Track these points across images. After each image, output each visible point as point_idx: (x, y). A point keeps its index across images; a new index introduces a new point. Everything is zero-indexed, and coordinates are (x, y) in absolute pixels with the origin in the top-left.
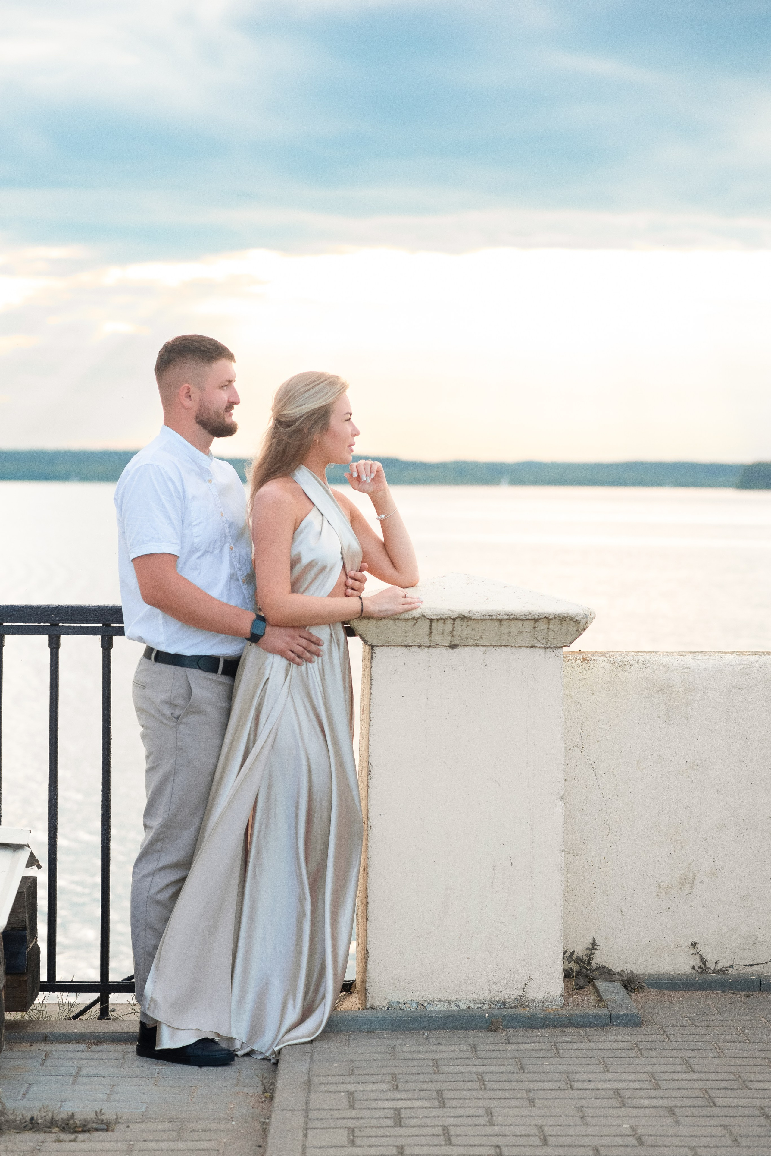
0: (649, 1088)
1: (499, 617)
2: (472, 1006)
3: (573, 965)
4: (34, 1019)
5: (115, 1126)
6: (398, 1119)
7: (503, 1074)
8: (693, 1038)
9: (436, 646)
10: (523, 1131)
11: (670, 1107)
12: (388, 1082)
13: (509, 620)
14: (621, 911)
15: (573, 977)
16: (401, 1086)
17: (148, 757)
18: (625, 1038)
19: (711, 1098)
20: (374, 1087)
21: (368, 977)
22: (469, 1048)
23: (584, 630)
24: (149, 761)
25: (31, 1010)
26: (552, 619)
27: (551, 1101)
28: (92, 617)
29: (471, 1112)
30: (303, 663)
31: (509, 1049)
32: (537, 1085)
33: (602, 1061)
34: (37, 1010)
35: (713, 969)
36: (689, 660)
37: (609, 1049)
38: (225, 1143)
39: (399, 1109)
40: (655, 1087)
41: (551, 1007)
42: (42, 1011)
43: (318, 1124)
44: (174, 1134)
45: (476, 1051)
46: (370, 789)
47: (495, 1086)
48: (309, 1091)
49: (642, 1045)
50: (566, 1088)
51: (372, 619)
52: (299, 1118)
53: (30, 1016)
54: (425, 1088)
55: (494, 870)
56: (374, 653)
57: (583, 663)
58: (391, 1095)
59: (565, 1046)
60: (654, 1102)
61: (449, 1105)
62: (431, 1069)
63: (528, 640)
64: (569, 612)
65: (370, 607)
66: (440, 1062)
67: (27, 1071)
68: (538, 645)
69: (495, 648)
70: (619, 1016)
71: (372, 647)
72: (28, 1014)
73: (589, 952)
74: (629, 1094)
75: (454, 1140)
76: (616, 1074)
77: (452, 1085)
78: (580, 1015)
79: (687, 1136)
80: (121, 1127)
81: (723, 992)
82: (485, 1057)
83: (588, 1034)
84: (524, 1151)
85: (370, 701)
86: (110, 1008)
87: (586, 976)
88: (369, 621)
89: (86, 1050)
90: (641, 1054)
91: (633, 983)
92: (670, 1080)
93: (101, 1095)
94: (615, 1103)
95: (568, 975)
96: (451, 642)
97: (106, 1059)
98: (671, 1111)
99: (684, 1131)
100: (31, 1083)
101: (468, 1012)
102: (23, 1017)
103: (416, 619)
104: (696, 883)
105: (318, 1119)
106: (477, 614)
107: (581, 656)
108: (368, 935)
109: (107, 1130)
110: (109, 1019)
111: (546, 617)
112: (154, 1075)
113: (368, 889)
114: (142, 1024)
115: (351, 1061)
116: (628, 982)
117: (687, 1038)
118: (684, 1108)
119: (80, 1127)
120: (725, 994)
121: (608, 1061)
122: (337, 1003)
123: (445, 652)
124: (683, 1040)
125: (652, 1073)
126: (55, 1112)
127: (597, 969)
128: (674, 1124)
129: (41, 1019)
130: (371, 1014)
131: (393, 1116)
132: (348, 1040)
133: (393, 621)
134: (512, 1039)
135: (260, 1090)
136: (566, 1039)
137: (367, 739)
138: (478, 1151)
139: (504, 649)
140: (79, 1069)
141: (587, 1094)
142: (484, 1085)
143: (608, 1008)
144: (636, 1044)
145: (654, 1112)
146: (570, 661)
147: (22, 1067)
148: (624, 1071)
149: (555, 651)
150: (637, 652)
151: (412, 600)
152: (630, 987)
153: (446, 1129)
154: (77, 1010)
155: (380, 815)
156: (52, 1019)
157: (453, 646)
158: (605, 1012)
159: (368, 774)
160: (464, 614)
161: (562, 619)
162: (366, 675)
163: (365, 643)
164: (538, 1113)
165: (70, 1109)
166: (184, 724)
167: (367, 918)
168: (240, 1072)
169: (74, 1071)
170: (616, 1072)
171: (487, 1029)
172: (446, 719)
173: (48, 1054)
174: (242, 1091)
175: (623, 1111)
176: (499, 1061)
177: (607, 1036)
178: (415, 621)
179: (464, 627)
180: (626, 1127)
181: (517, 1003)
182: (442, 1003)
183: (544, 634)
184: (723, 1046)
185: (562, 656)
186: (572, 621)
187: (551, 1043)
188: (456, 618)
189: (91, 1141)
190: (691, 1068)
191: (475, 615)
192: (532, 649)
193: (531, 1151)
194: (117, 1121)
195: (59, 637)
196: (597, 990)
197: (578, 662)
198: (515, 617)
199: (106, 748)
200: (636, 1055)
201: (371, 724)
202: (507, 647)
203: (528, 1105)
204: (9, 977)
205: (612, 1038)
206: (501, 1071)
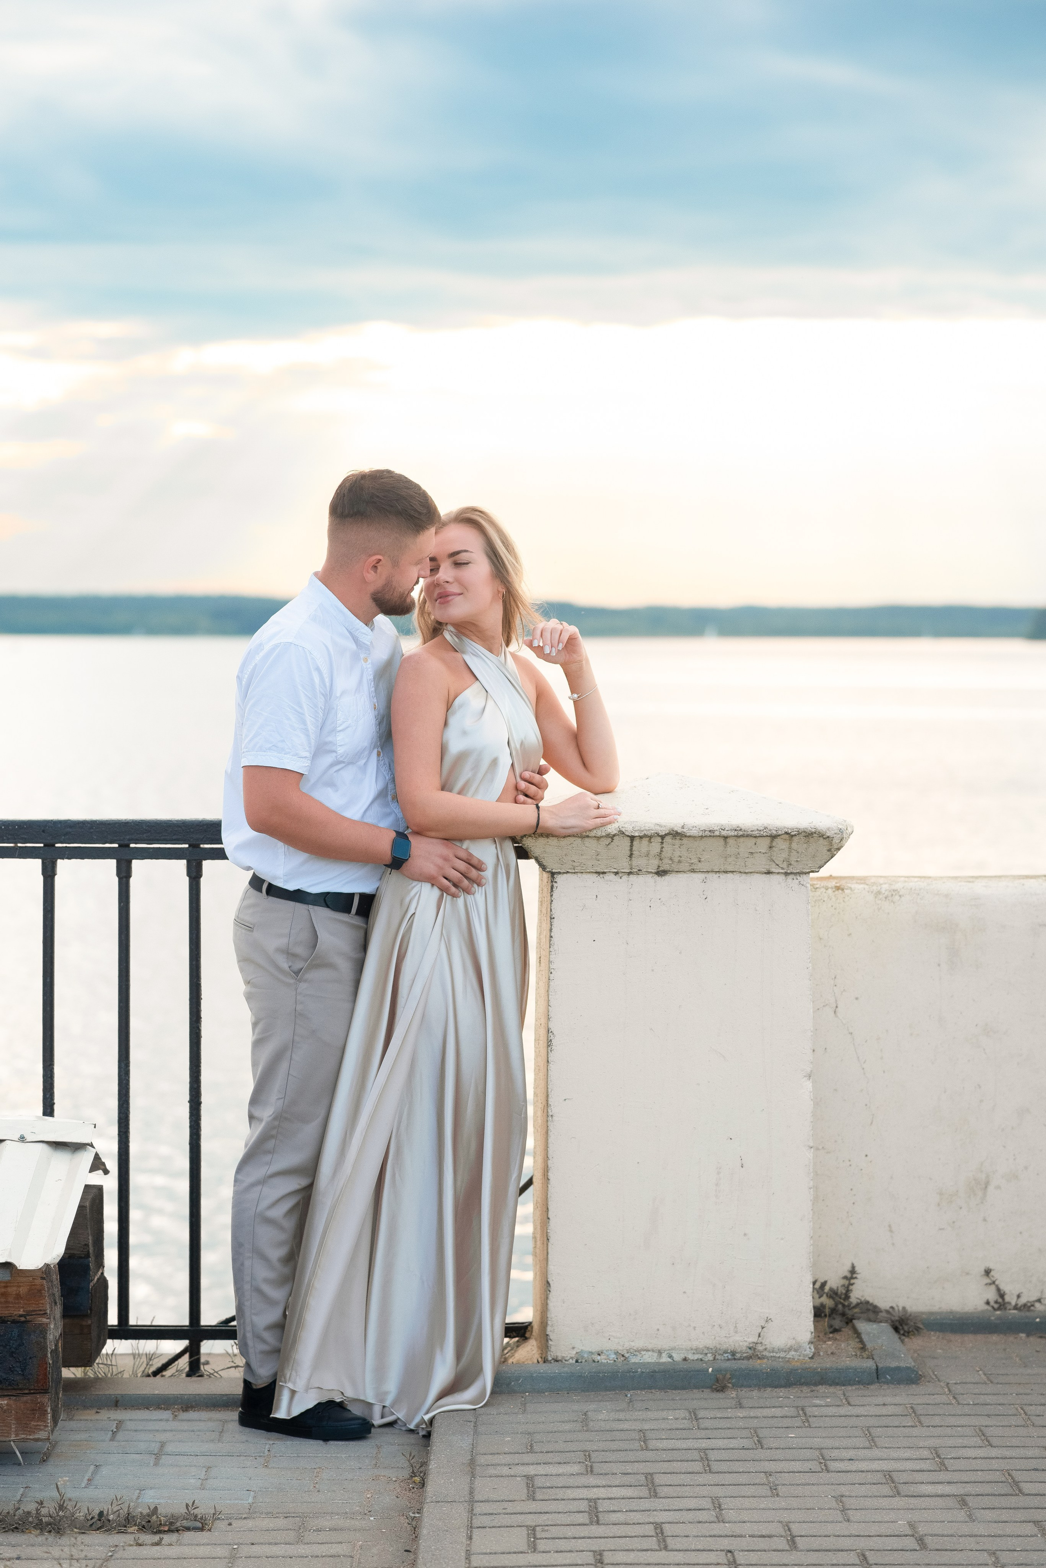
0: (932, 1469)
1: (724, 833)
2: (691, 1357)
3: (824, 1300)
4: (100, 1376)
5: (213, 1523)
6: (594, 1515)
7: (734, 1451)
8: (988, 1399)
9: (639, 872)
10: (764, 1529)
11: (961, 1495)
12: (579, 1462)
13: (737, 836)
14: (890, 1226)
15: (826, 1316)
16: (597, 1468)
17: (255, 1025)
18: (897, 1400)
19: (1016, 1483)
20: (561, 1469)
21: (549, 1319)
22: (687, 1415)
23: (839, 849)
24: (257, 1031)
25: (97, 1364)
26: (795, 835)
27: (800, 1488)
28: (175, 834)
29: (692, 1503)
30: (460, 894)
31: (741, 1415)
32: (780, 1466)
33: (866, 1432)
34: (105, 1365)
35: (1013, 1303)
36: (979, 888)
37: (876, 1416)
38: (361, 1547)
39: (596, 1500)
40: (940, 1468)
41: (796, 1358)
42: (112, 1365)
43: (486, 1520)
44: (292, 1534)
45: (697, 1419)
46: (550, 1065)
47: (724, 1467)
48: (473, 1476)
49: (920, 1410)
50: (820, 1470)
51: (553, 836)
52: (460, 1512)
53: (95, 1373)
54: (630, 1471)
55: (719, 1173)
56: (556, 882)
57: (836, 892)
58: (583, 1480)
59: (816, 1411)
60: (940, 1489)
61: (662, 1495)
62: (636, 1445)
63: (762, 863)
64: (817, 826)
65: (549, 821)
66: (649, 1435)
67: (92, 1448)
68: (777, 871)
69: (718, 875)
70: (889, 1370)
71: (553, 874)
72: (92, 1370)
73: (846, 1282)
74: (904, 1477)
75: (671, 1543)
76: (886, 1450)
77: (665, 1467)
78: (837, 1369)
79: (985, 1536)
80: (221, 1525)
81: (1028, 1336)
82: (709, 1428)
83: (847, 1395)
84: (765, 1558)
85: (550, 947)
86: (202, 1360)
87: (843, 1314)
88: (549, 840)
89: (171, 1419)
90: (920, 1422)
91: (907, 1324)
92: (959, 1458)
93: (192, 1481)
94: (886, 1490)
95: (819, 1313)
96: (659, 866)
97: (199, 1431)
98: (963, 1501)
99: (980, 1529)
100: (97, 1464)
101: (685, 1366)
102: (85, 1374)
103: (612, 837)
104: (991, 1188)
105: (485, 1514)
106: (694, 828)
107: (833, 883)
108: (549, 1263)
109: (202, 1529)
110: (201, 1376)
111: (786, 833)
112: (264, 1453)
113: (549, 1200)
114: (247, 1383)
115: (529, 1433)
116: (899, 1322)
117: (982, 1399)
118: (980, 1497)
119: (165, 1525)
120: (1032, 1339)
121: (876, 1432)
122: (507, 1353)
123: (650, 880)
124: (976, 1402)
125: (935, 1448)
126: (132, 1504)
127: (858, 1305)
128: (967, 1519)
129: (109, 1375)
130: (554, 1368)
131: (587, 1510)
132: (524, 1404)
133: (580, 839)
134: (745, 1402)
135: (406, 1473)
136: (817, 1402)
137: (547, 997)
138: (703, 1558)
139: (730, 875)
140: (163, 1445)
141: (849, 1477)
142: (709, 1466)
143: (873, 1359)
144: (912, 1408)
145: (940, 1502)
146: (817, 890)
147: (86, 1443)
148: (897, 1446)
149: (798, 878)
150: (908, 877)
151: (607, 812)
152: (903, 1329)
153: (659, 1527)
154: (157, 1364)
155: (565, 1100)
156: (124, 1376)
157: (661, 873)
158: (870, 1364)
159: (548, 1046)
160: (676, 829)
161: (809, 835)
162: (544, 911)
163: (543, 869)
164: (783, 1504)
165: (151, 1501)
166: (305, 981)
167: (548, 1239)
168: (378, 1447)
169: (155, 1447)
170: (886, 1448)
171: (711, 1387)
172: (653, 970)
173: (120, 1424)
174: (382, 1474)
175: (897, 1502)
176: (729, 1433)
177: (873, 1398)
178: (610, 840)
179: (677, 846)
180: (902, 1525)
181: (750, 1352)
182: (650, 1353)
183: (784, 855)
184: (1030, 1410)
185: (808, 885)
186: (821, 838)
187: (798, 1407)
188: (666, 835)
189: (180, 1545)
190: (988, 1441)
191: (691, 831)
192: (768, 875)
193: (776, 1558)
194: (216, 1517)
195: (130, 863)
196: (858, 1334)
197: (830, 891)
198: (746, 833)
199: (195, 1010)
200: (913, 1424)
201: (551, 978)
202: (735, 873)
203: (769, 1494)
204: (66, 1321)
205: (880, 1400)
206: (732, 1446)
